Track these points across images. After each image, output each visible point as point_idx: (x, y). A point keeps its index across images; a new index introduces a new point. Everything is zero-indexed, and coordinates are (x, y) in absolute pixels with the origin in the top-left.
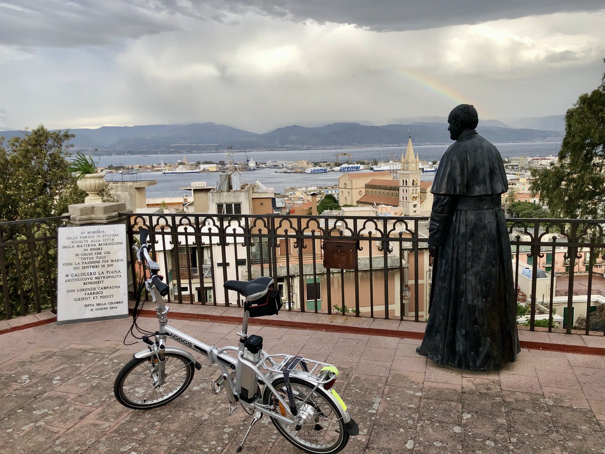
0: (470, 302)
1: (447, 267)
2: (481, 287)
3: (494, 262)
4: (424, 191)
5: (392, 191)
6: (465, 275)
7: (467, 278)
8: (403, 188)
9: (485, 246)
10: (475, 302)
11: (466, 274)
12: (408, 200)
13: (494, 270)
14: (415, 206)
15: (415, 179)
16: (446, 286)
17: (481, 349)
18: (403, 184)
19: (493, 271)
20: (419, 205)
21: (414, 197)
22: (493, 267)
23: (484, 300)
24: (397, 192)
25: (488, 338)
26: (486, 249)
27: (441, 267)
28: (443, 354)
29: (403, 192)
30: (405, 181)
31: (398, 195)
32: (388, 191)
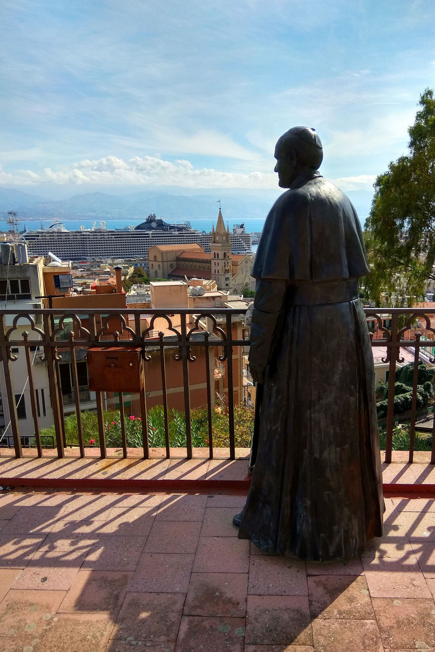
0: (317, 455)
1: (280, 398)
2: (334, 429)
3: (352, 387)
4: (236, 264)
5: (204, 264)
6: (308, 412)
7: (312, 415)
8: (215, 261)
9: (340, 363)
10: (326, 454)
11: (310, 410)
12: (219, 274)
13: (352, 399)
14: (227, 279)
15: (226, 252)
16: (279, 429)
17: (336, 527)
18: (215, 257)
19: (351, 402)
20: (231, 278)
21: (226, 270)
22: (352, 395)
23: (338, 449)
24: (208, 265)
25: (346, 510)
26: (341, 368)
27: (270, 399)
28: (277, 538)
29: (215, 265)
30: (216, 254)
31: (210, 269)
32: (200, 264)
